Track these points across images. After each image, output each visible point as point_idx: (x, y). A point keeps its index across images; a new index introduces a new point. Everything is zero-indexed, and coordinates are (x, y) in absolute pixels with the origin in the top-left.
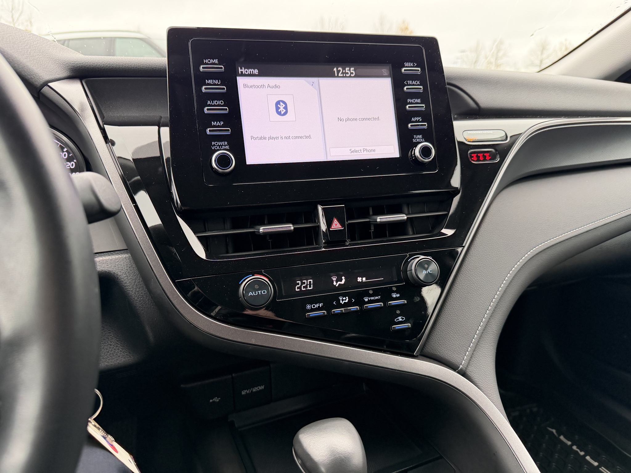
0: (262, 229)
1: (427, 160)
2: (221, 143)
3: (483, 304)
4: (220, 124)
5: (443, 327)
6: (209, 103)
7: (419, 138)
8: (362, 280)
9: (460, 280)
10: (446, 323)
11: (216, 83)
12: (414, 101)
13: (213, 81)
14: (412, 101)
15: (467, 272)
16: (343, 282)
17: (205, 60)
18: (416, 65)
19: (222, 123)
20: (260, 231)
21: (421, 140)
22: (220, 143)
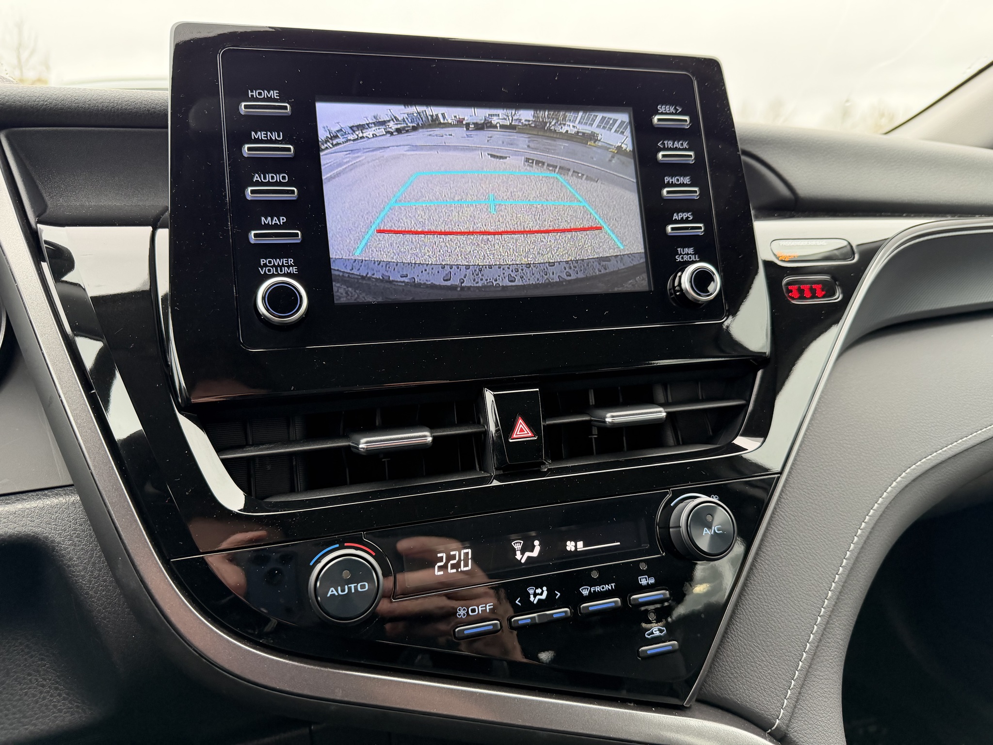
0: (364, 443)
1: (704, 298)
2: (280, 261)
3: (816, 587)
4: (280, 222)
5: (740, 640)
6: (256, 178)
7: (688, 254)
8: (576, 546)
9: (772, 538)
10: (745, 631)
11: (274, 139)
12: (678, 180)
13: (267, 134)
14: (674, 180)
15: (784, 522)
16: (535, 553)
17: (252, 92)
18: (680, 110)
19: (283, 220)
20: (361, 446)
21: (693, 258)
22: (277, 262)
